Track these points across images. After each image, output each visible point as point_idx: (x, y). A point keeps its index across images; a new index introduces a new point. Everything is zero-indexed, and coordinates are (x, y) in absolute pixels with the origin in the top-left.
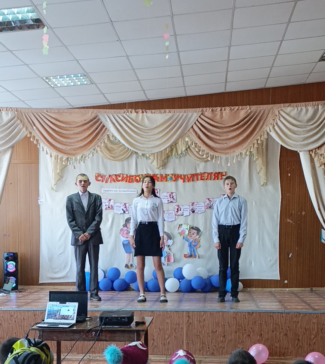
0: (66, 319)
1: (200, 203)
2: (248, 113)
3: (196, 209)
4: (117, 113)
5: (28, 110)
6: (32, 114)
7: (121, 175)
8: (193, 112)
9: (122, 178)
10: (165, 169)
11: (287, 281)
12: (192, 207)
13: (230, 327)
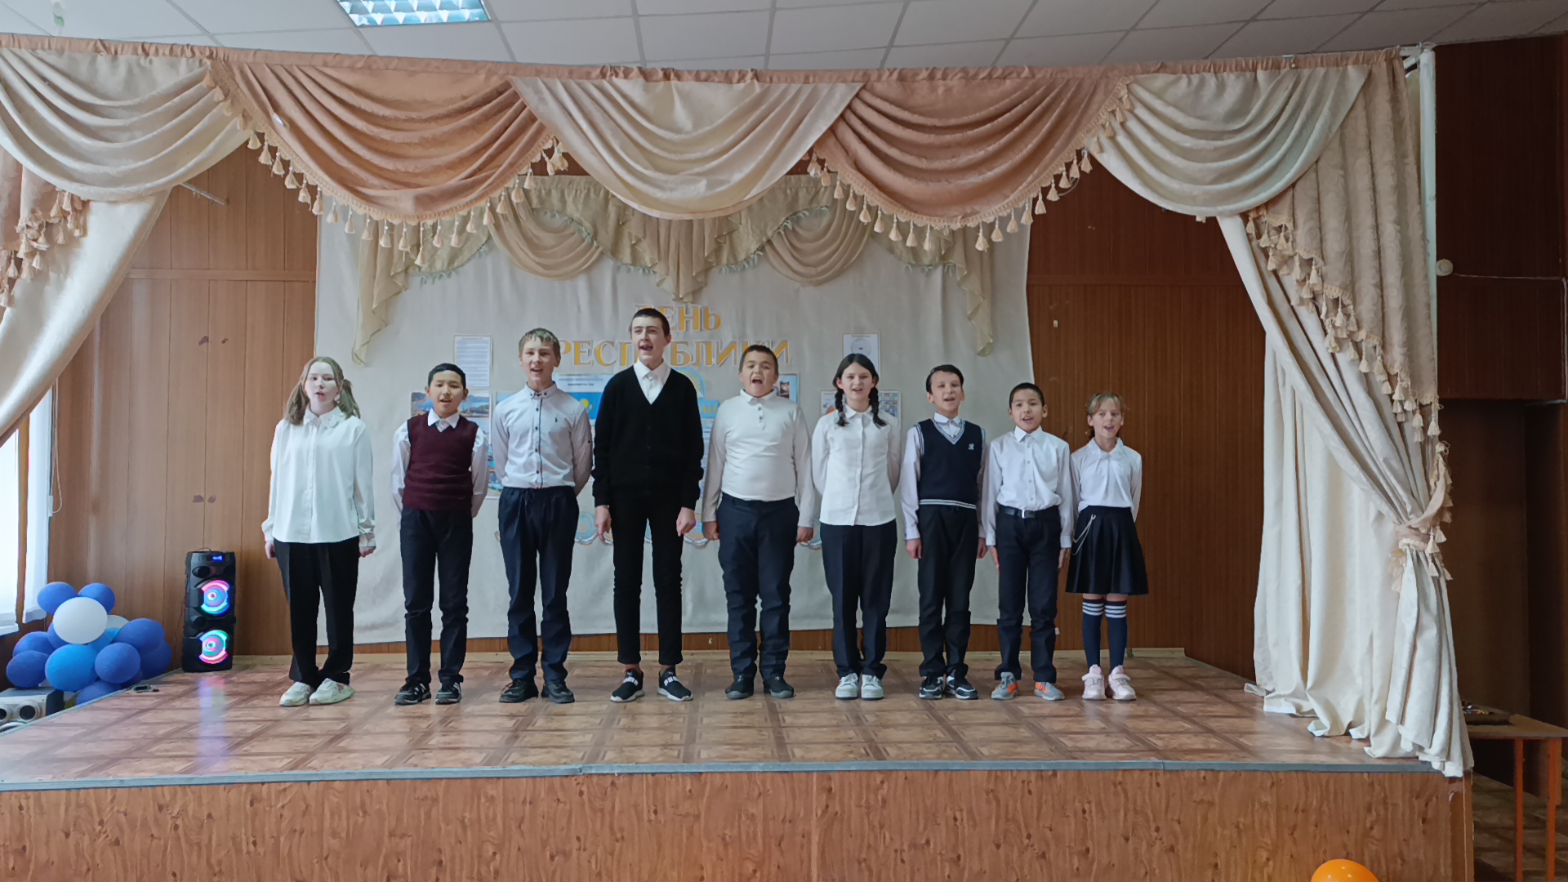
4: (580, 78)
8: (833, 81)
13: (975, 826)
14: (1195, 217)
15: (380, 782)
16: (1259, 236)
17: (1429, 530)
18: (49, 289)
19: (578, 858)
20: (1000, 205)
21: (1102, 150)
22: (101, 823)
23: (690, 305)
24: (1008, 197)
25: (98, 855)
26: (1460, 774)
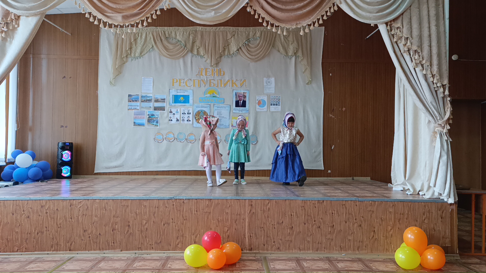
11: (330, 171)
13: (298, 217)
14: (371, 24)
15: (111, 200)
16: (391, 30)
17: (445, 125)
18: (7, 44)
19: (172, 225)
20: (308, 21)
21: (341, 3)
22: (24, 211)
23: (215, 68)
24: (310, 18)
25: (22, 221)
26: (453, 202)
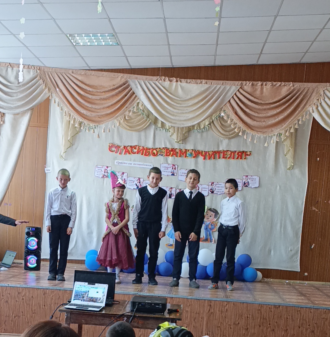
0: (95, 302)
1: (220, 183)
2: (291, 90)
3: (215, 189)
4: (149, 80)
5: (52, 69)
6: (56, 74)
7: (137, 147)
8: (231, 85)
9: (138, 150)
10: (185, 143)
11: (307, 273)
12: (211, 187)
20: (280, 129)
24: (283, 126)
